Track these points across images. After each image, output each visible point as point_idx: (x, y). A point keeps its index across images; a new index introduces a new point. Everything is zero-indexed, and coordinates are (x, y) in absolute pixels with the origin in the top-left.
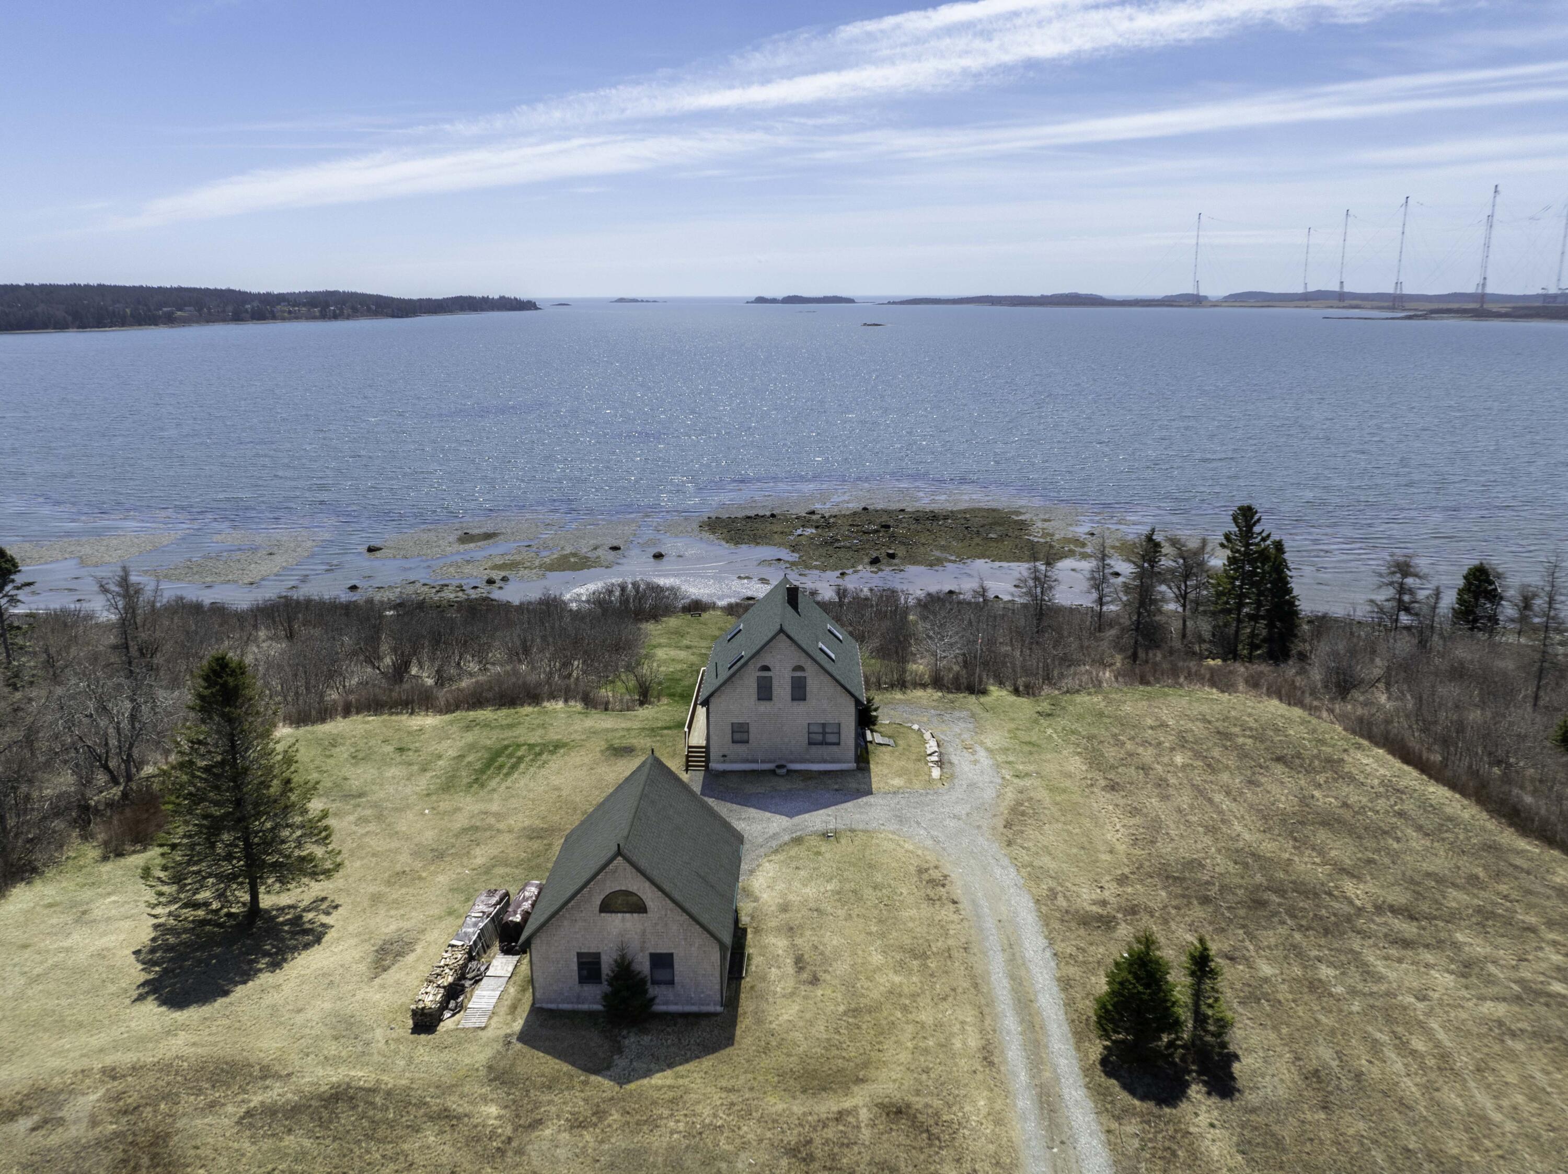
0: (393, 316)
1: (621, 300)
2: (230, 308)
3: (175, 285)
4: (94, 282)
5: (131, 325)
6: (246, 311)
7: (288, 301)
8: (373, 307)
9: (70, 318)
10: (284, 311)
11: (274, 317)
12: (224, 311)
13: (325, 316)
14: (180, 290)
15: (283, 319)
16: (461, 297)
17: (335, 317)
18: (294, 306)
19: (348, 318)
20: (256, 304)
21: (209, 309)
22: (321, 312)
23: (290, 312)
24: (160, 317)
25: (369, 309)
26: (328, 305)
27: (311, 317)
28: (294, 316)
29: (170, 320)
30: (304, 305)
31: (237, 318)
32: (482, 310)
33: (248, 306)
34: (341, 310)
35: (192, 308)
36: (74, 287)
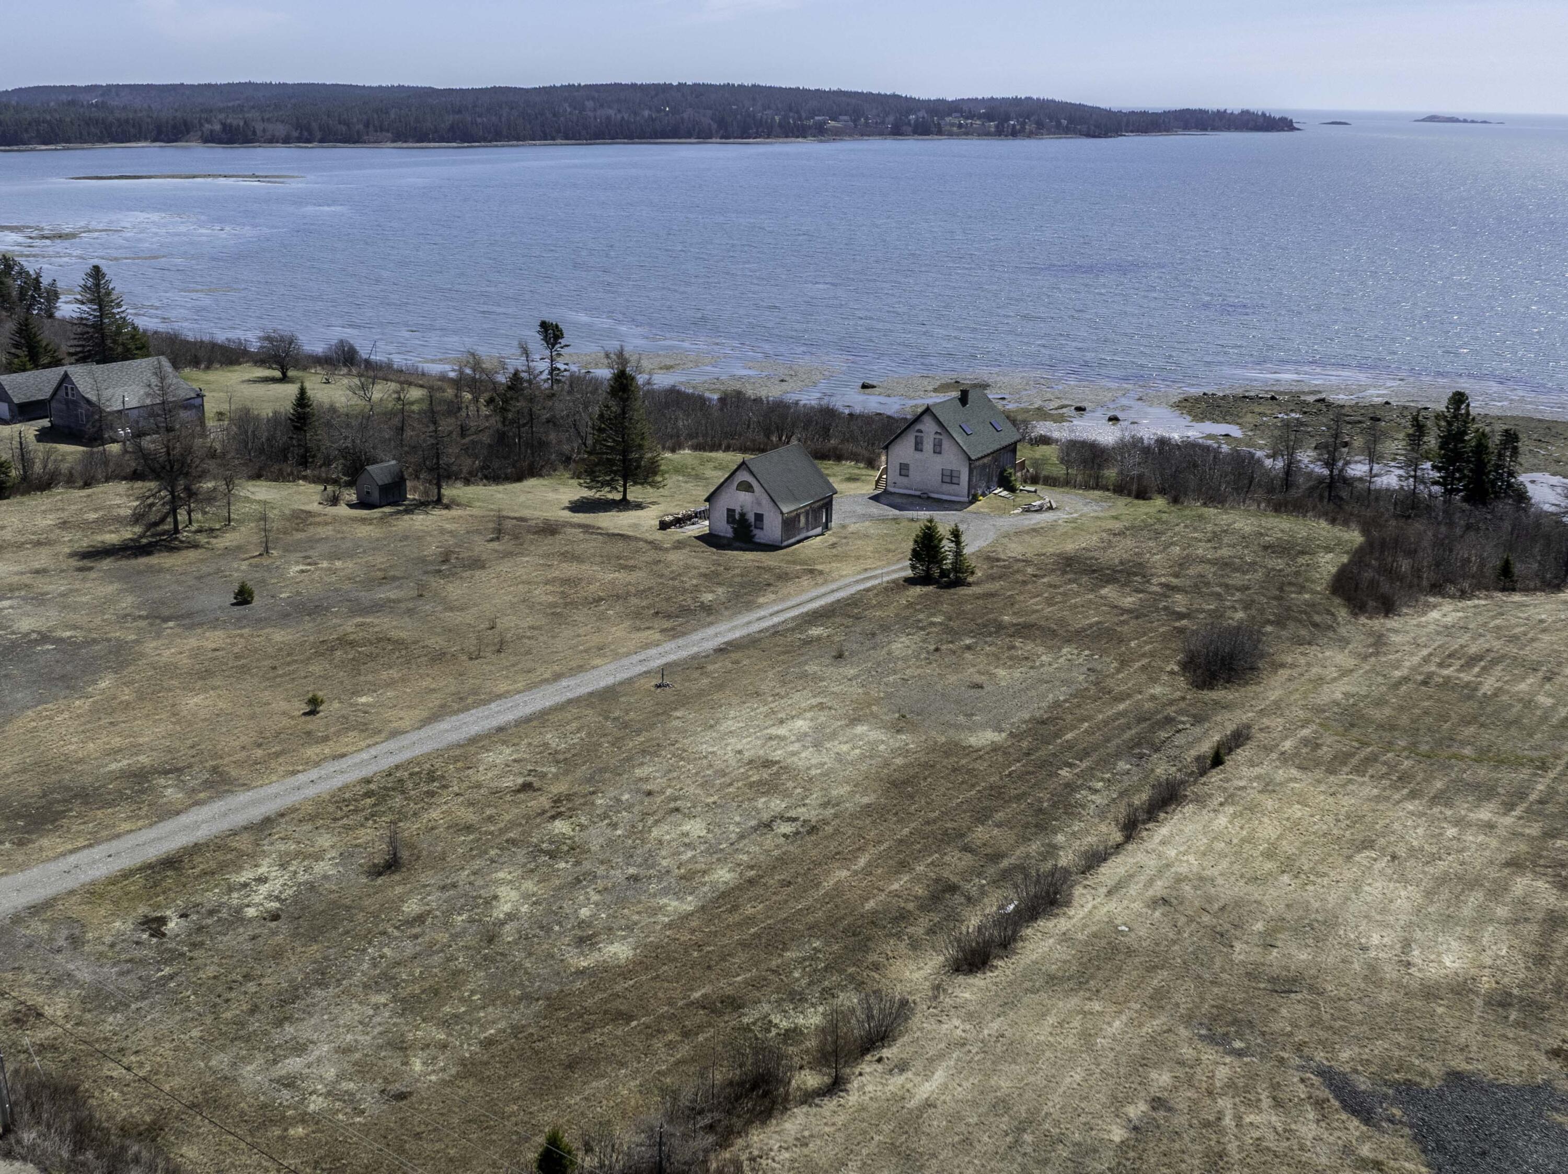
0: (1089, 135)
1: (1433, 119)
2: (891, 118)
3: (835, 88)
4: (748, 82)
5: (778, 136)
6: (909, 124)
7: (961, 111)
8: (1064, 122)
9: (714, 126)
10: (952, 125)
11: (940, 133)
12: (883, 122)
13: (1001, 132)
14: (840, 93)
15: (951, 134)
16: (1188, 110)
17: (1014, 134)
18: (967, 118)
19: (1030, 135)
20: (922, 113)
21: (867, 119)
22: (997, 127)
23: (960, 126)
24: (810, 127)
25: (1059, 124)
26: (1008, 118)
27: (984, 134)
28: (965, 132)
29: (820, 132)
30: (980, 117)
31: (897, 132)
32: (1214, 129)
33: (912, 117)
34: (1023, 124)
35: (846, 118)
36: (728, 88)
